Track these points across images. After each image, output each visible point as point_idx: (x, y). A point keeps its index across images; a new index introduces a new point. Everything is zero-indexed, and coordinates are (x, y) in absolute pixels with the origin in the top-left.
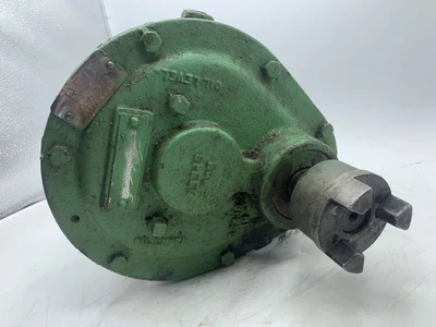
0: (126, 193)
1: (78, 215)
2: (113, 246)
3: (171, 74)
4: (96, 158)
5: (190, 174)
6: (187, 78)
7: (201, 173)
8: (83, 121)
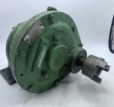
0: (39, 66)
1: (23, 74)
2: (30, 83)
3: (56, 28)
4: (33, 54)
5: (57, 59)
6: (59, 30)
7: (59, 58)
8: (31, 42)
